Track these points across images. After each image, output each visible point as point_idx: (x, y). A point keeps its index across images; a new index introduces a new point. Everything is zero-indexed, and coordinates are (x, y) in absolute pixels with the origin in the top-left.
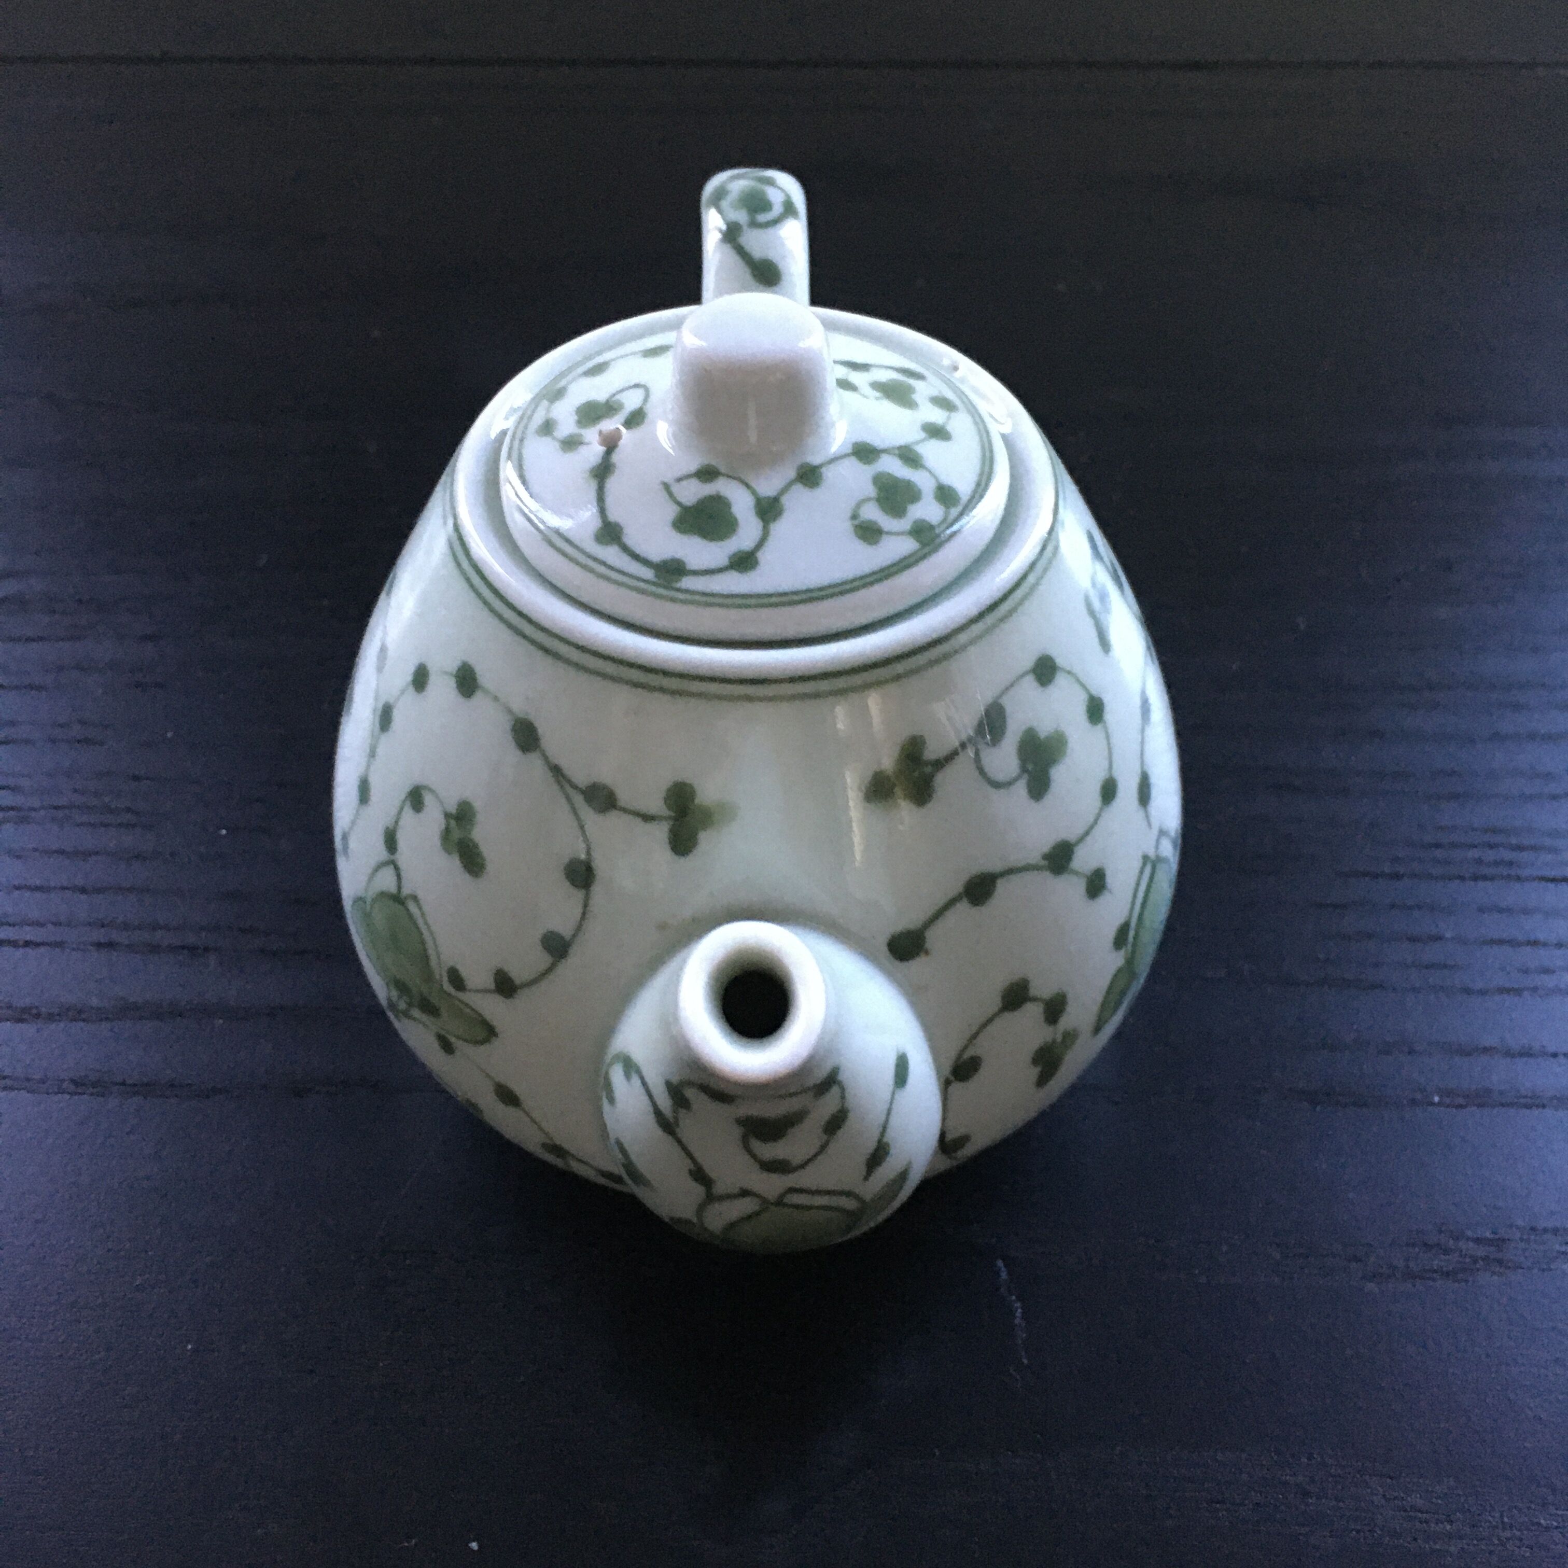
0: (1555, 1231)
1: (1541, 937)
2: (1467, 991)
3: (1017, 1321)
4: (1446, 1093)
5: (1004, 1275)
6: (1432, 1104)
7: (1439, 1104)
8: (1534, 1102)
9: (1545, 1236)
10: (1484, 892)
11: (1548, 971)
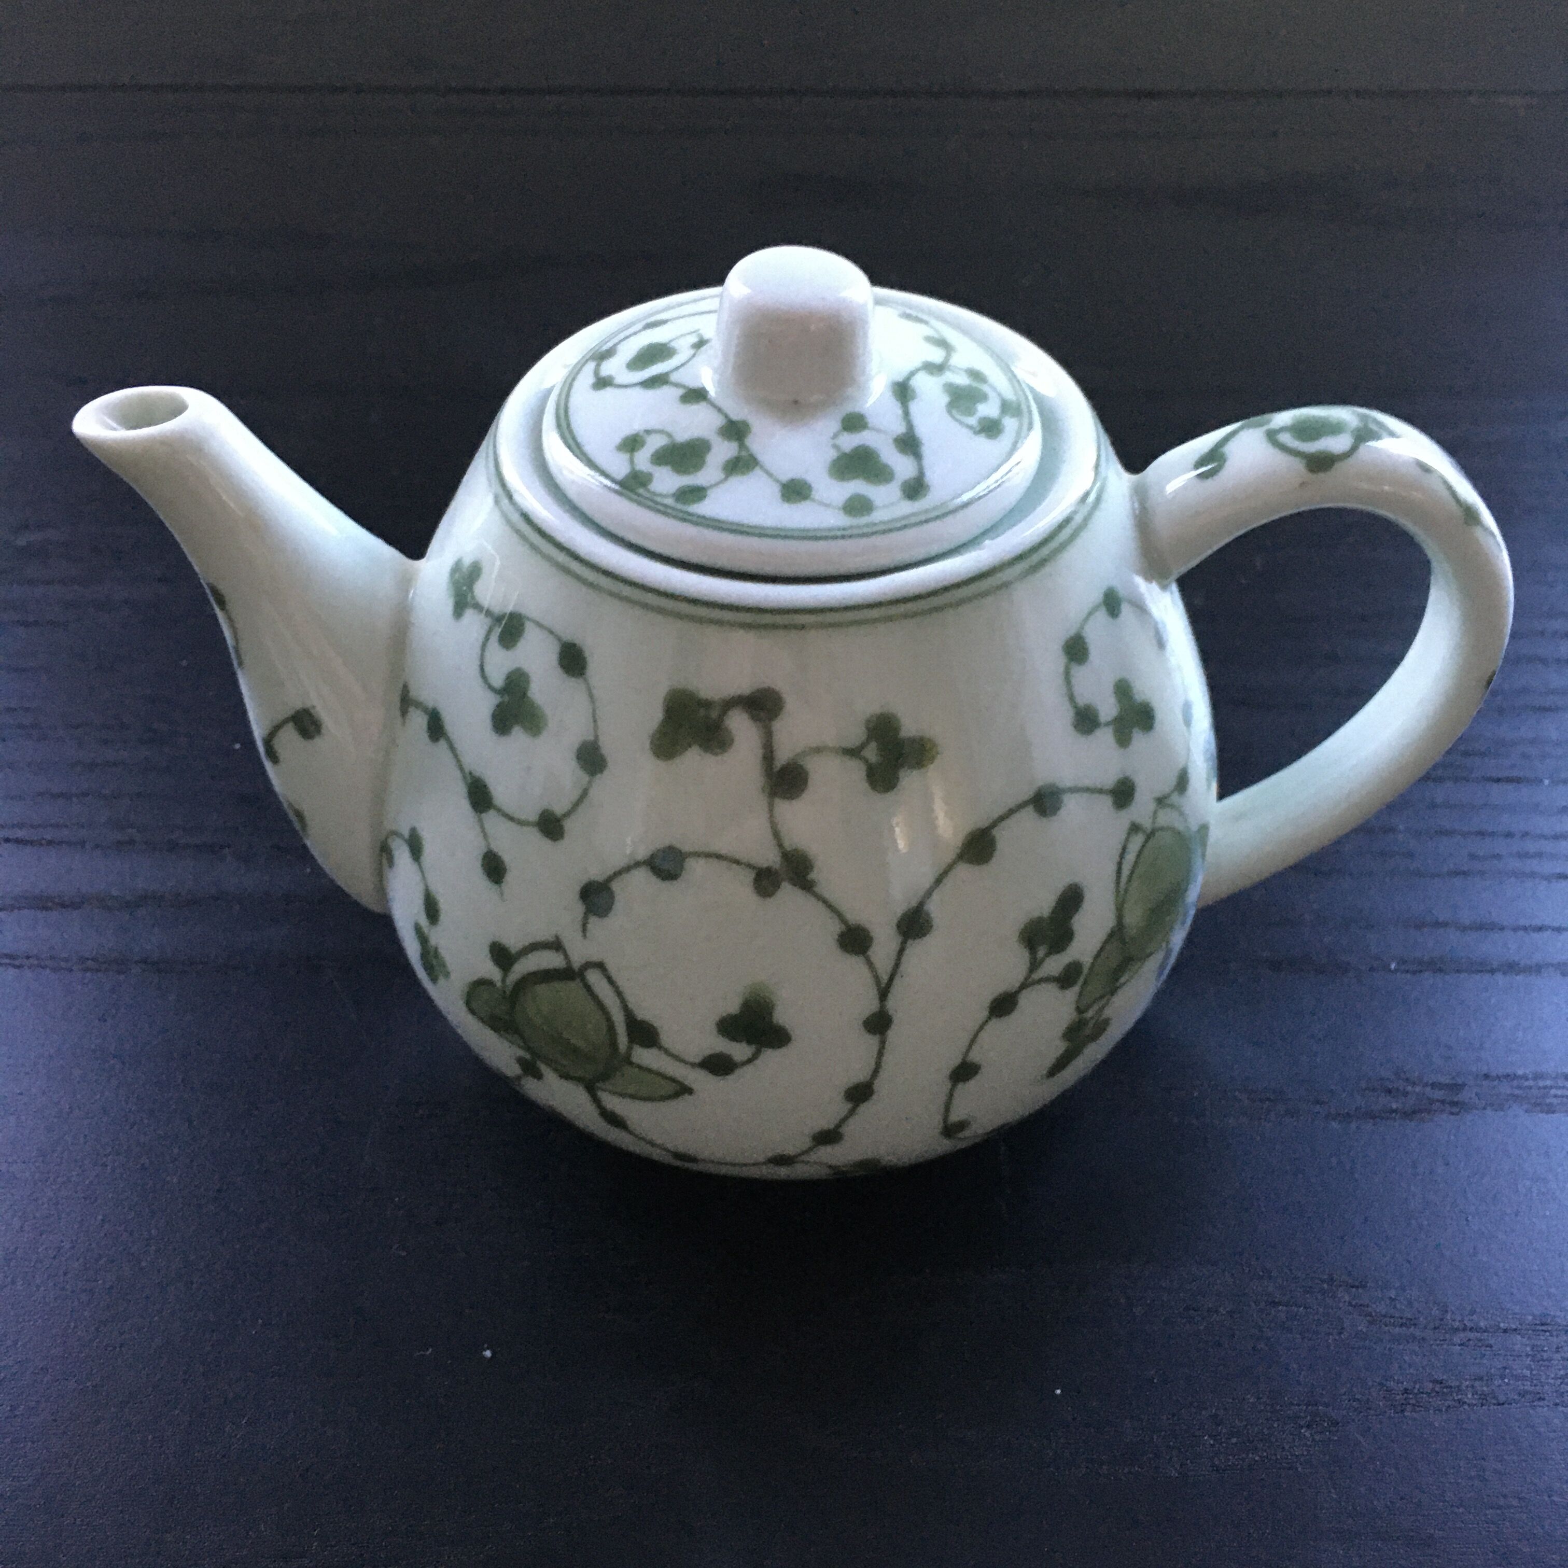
0: (1507, 1078)
1: (1489, 828)
2: (1420, 874)
4: (1402, 961)
6: (1390, 970)
7: (1396, 970)
8: (1483, 967)
9: (1497, 1081)
11: (1498, 857)
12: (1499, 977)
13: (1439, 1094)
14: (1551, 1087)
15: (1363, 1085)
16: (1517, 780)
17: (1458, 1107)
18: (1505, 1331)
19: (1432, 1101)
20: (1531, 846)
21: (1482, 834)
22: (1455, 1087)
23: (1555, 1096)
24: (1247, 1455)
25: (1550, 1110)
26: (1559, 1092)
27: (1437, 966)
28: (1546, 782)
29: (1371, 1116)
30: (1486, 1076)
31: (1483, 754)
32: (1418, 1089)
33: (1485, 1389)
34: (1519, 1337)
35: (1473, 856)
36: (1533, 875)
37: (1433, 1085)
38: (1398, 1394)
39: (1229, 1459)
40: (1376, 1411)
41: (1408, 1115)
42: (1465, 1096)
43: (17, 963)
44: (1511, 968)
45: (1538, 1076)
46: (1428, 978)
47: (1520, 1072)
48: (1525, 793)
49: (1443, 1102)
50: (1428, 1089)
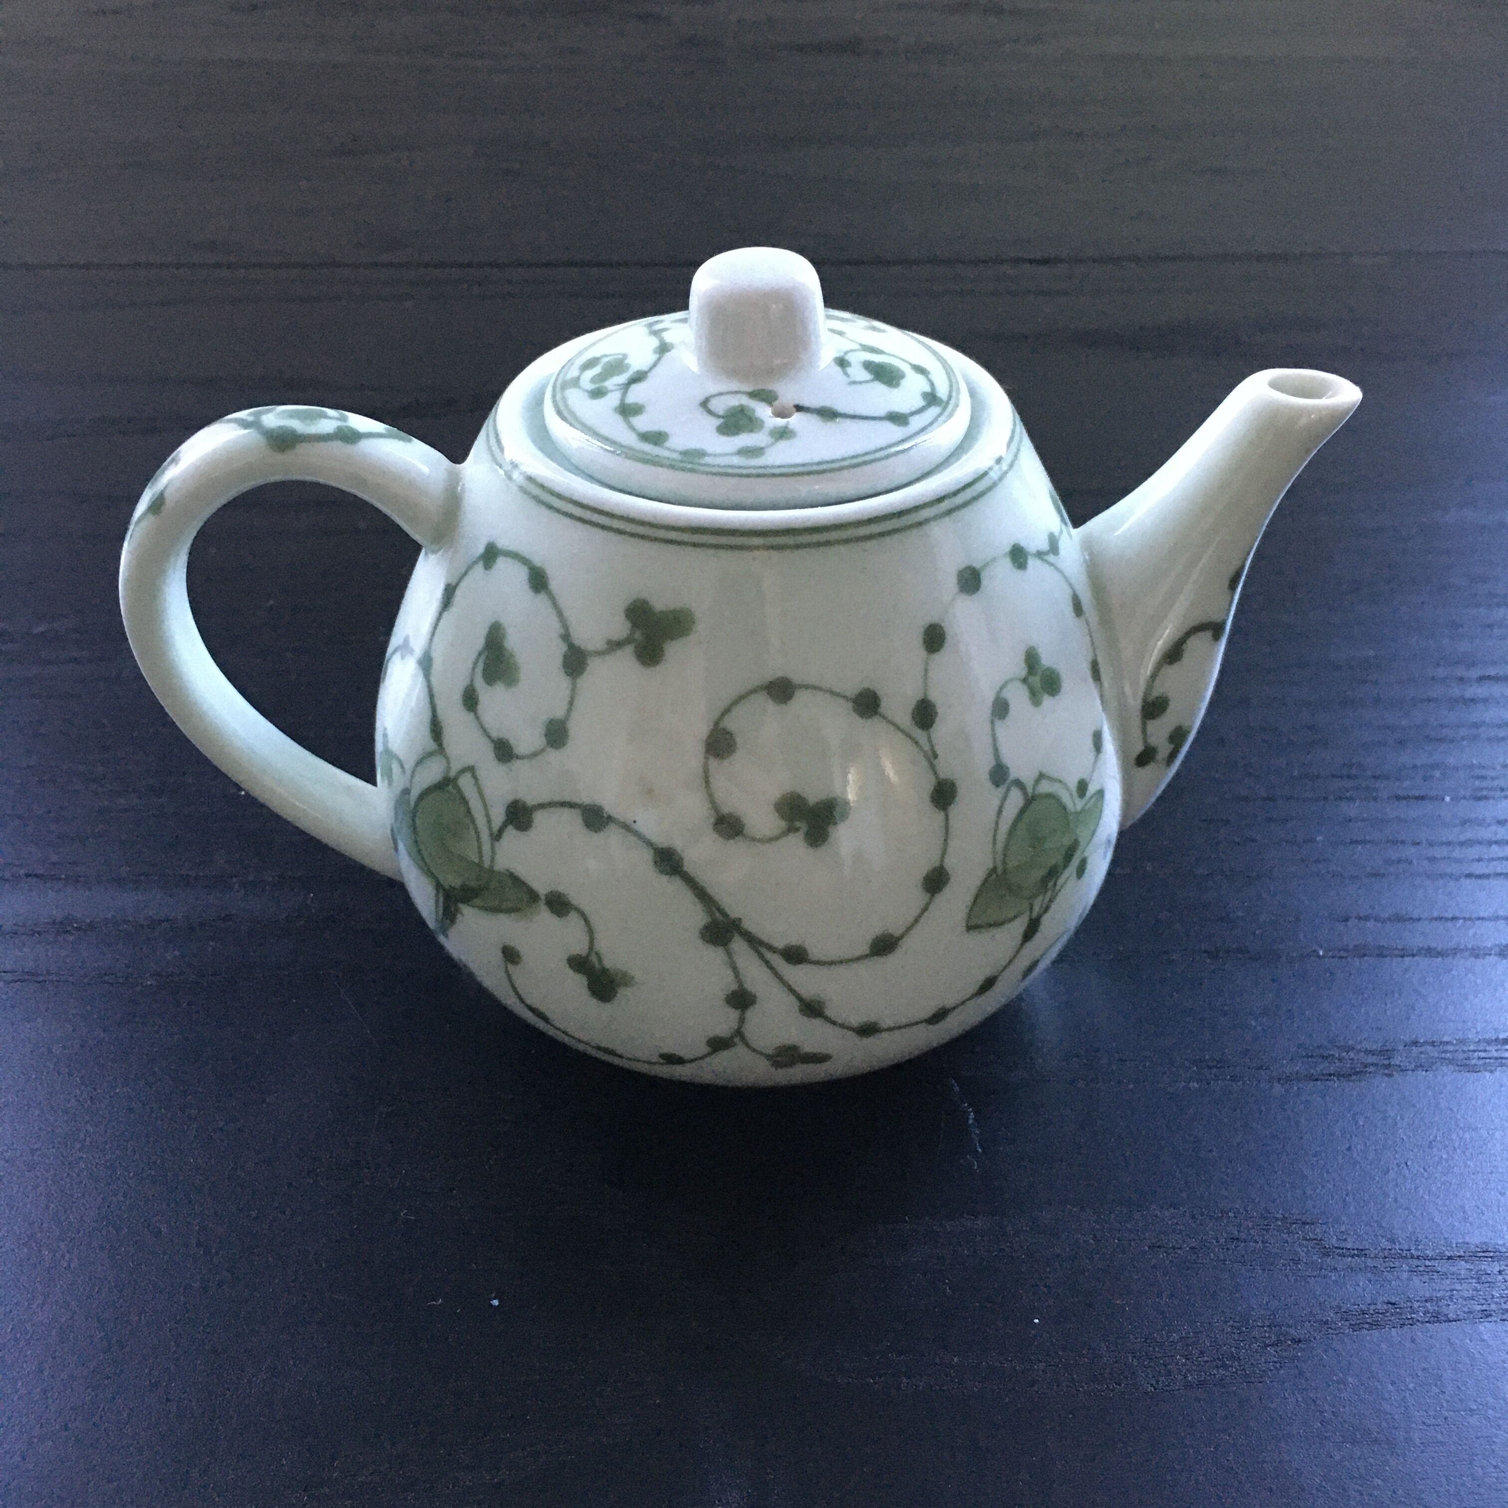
0: (1434, 1044)
3: (970, 1122)
4: (1329, 948)
5: (956, 1089)
6: (1319, 956)
7: (1324, 956)
8: (1405, 953)
9: (1425, 1047)
10: (1347, 809)
11: (1407, 861)
12: (1419, 960)
13: (1371, 1059)
14: (1474, 1051)
15: (1302, 1051)
16: (1422, 798)
17: (1388, 1069)
18: (1449, 1258)
19: (1366, 1065)
20: (1440, 852)
21: (1394, 842)
22: (1387, 1052)
23: (1479, 1058)
25: (1474, 1069)
26: (1482, 1054)
27: (1361, 952)
28: (1447, 799)
29: (1309, 1078)
30: (1415, 1043)
31: (1387, 778)
32: (1351, 1054)
33: (1436, 1308)
34: (1463, 1262)
35: (1389, 860)
36: (1441, 876)
37: (1366, 1052)
38: (1355, 1315)
39: (1201, 1376)
41: (1347, 1076)
44: (1430, 952)
45: (1462, 1042)
46: (1354, 962)
47: (1446, 1039)
48: (1428, 807)
49: (1375, 1065)
50: (1362, 1054)
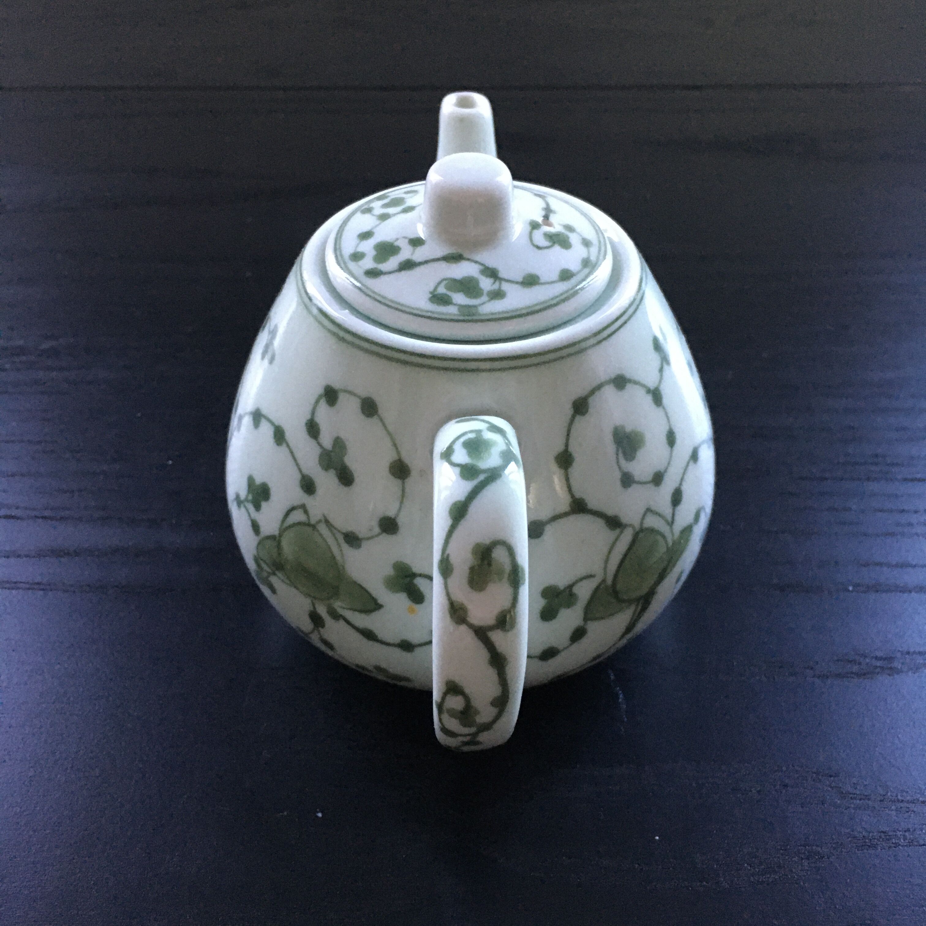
0: (920, 653)
1: (906, 508)
2: (865, 535)
3: (620, 700)
4: (856, 585)
5: (612, 677)
6: (849, 591)
7: (852, 592)
8: (905, 590)
9: (914, 656)
10: (873, 486)
11: (910, 524)
12: (913, 594)
13: (879, 664)
15: (836, 658)
16: (922, 480)
17: (893, 671)
18: (922, 802)
19: (876, 667)
21: (902, 511)
22: (890, 659)
24: (771, 875)
27: (877, 588)
29: (839, 676)
30: (908, 653)
31: (902, 465)
33: (911, 836)
35: (898, 524)
37: (876, 658)
38: (860, 840)
39: (760, 878)
40: (847, 850)
41: (862, 675)
42: (897, 664)
43: (42, 587)
44: (921, 589)
46: (872, 596)
49: (882, 668)
50: (873, 660)
